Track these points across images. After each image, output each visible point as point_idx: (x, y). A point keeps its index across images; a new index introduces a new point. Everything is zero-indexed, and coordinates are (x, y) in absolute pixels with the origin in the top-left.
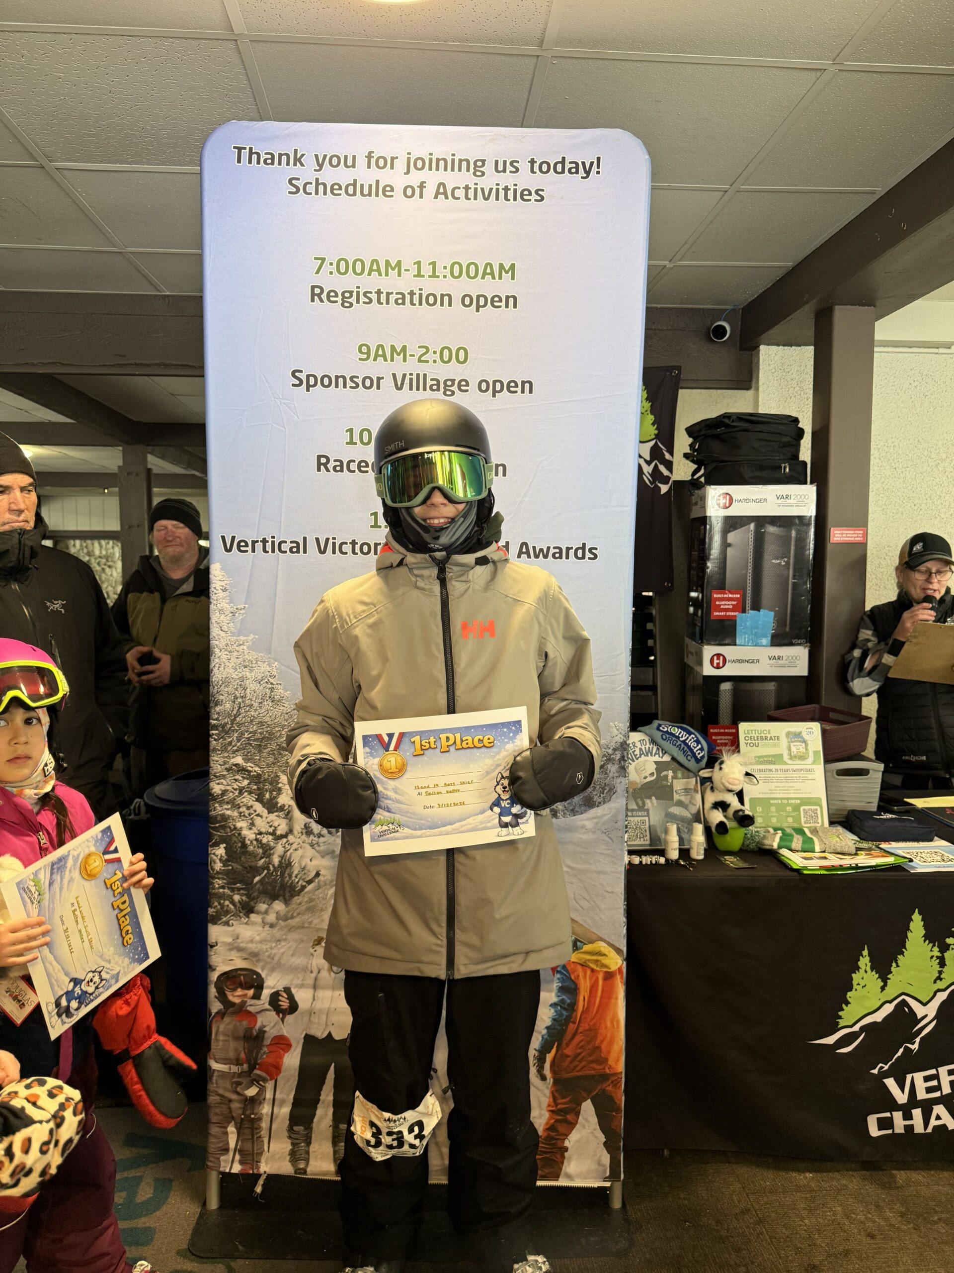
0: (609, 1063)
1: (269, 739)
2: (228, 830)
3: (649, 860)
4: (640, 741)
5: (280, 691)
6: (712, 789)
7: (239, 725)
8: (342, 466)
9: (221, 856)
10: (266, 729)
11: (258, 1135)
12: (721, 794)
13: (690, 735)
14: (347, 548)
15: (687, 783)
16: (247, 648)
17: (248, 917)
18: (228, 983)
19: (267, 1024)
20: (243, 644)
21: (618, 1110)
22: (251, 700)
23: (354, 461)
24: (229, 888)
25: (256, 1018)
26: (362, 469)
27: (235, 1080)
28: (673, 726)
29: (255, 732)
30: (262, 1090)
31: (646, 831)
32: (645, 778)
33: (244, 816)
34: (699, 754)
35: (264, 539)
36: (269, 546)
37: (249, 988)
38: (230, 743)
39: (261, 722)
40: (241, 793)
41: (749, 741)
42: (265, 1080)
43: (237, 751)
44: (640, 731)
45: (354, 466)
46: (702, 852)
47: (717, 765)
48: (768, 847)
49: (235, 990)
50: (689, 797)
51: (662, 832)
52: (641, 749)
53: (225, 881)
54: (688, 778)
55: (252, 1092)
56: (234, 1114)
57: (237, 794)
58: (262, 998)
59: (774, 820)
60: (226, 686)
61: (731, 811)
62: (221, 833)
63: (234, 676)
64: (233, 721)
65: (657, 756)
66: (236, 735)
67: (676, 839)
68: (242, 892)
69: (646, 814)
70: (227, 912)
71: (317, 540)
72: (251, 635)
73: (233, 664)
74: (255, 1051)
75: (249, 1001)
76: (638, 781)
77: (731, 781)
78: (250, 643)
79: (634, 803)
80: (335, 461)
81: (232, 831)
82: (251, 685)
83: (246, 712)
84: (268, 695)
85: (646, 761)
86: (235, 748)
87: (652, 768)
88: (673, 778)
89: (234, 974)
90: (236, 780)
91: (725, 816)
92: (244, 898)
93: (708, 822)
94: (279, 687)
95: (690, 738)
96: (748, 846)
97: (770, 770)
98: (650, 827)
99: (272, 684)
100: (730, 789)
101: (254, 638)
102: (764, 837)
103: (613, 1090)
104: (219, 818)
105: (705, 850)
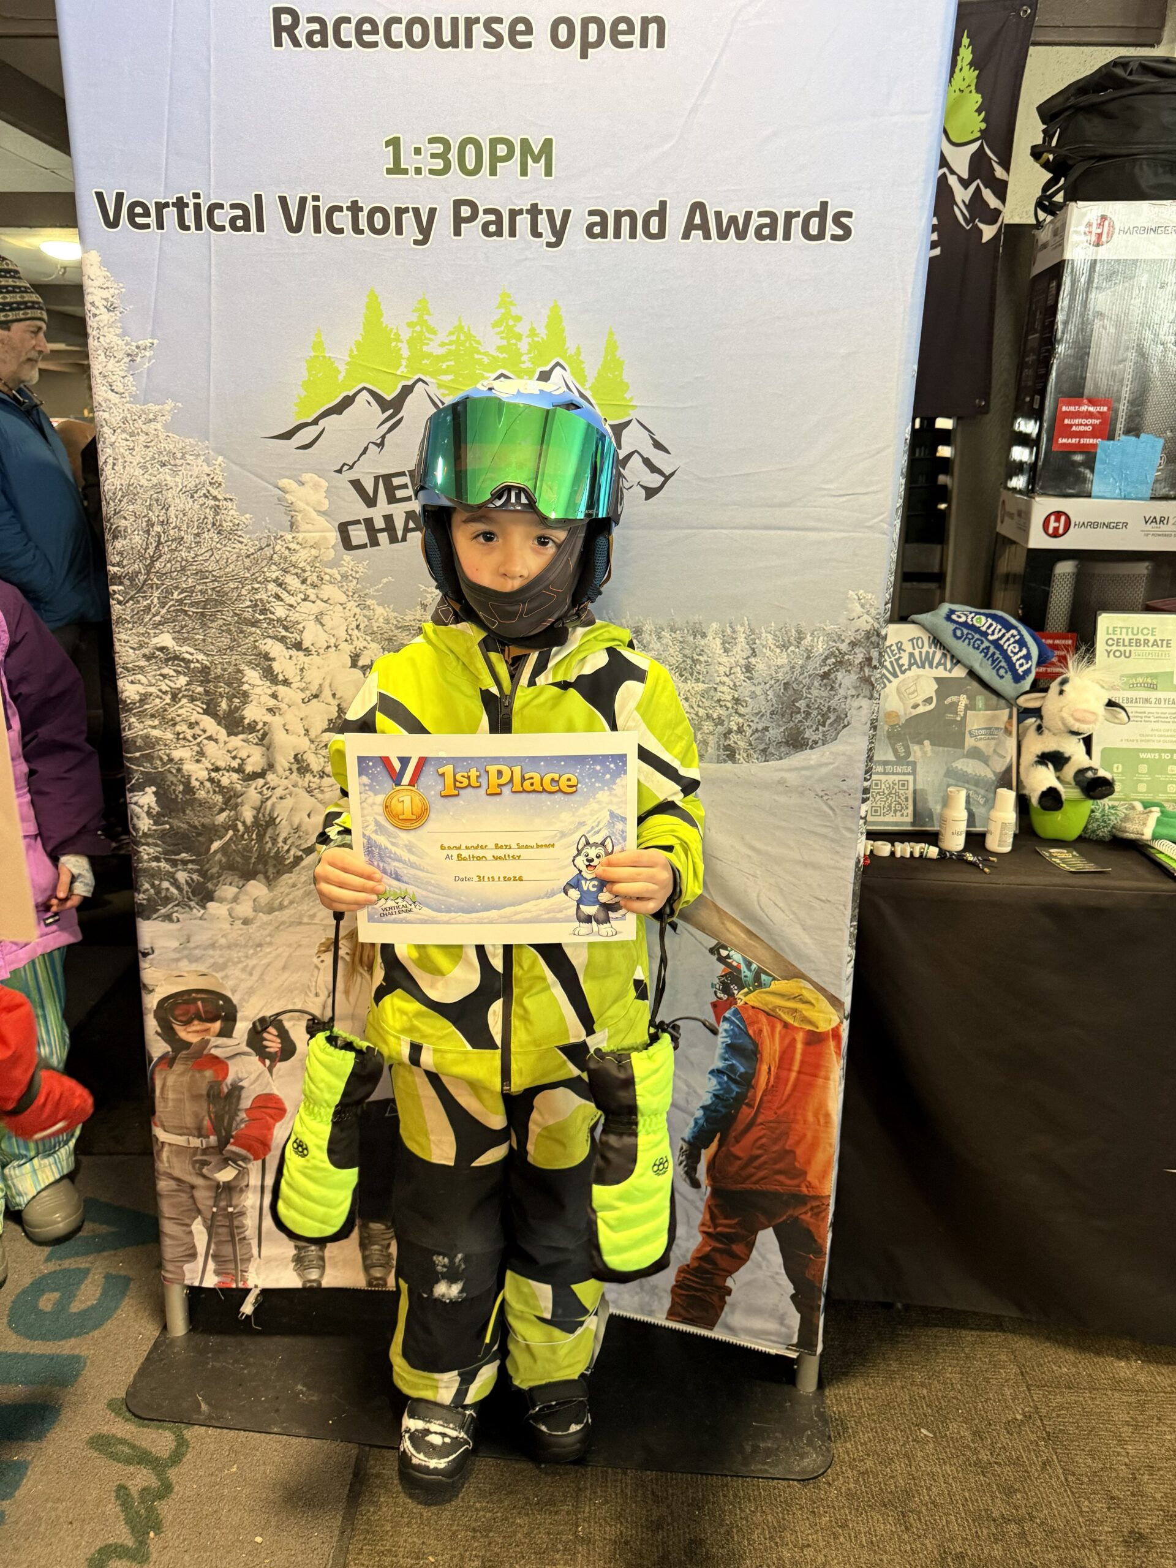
0: (809, 1178)
1: (218, 603)
2: (158, 762)
3: (909, 850)
4: (912, 640)
5: (232, 512)
6: (1039, 728)
7: (161, 575)
8: (323, 31)
9: (149, 807)
10: (211, 585)
11: (242, 1236)
12: (1056, 739)
13: (1008, 631)
14: (342, 220)
15: (993, 718)
16: (165, 426)
17: (204, 907)
18: (177, 1012)
19: (245, 1075)
20: (154, 420)
21: (820, 1251)
22: (180, 530)
23: (347, 20)
24: (167, 860)
25: (227, 1065)
26: (367, 38)
27: (198, 1157)
28: (977, 614)
29: (191, 590)
30: (243, 1173)
31: (907, 799)
32: (915, 706)
33: (184, 738)
34: (1021, 665)
35: (180, 199)
36: (189, 213)
37: (213, 1020)
38: (148, 609)
39: (201, 571)
40: (174, 697)
41: (1114, 648)
42: (245, 1159)
43: (160, 623)
44: (914, 622)
45: (348, 32)
46: (1010, 840)
47: (1054, 687)
48: (1133, 836)
49: (187, 1023)
50: (993, 742)
51: (936, 803)
52: (911, 655)
53: (160, 849)
54: (996, 709)
55: (226, 1175)
56: (200, 1206)
57: (168, 701)
58: (234, 1035)
59: (1142, 787)
60: (132, 502)
61: (1069, 771)
62: (147, 768)
63: (144, 482)
64: (149, 568)
65: (941, 668)
66: (156, 594)
67: (964, 815)
68: (190, 866)
69: (909, 769)
70: (167, 900)
71: (283, 200)
72: (169, 401)
73: (139, 459)
74: (227, 1117)
75: (213, 1039)
76: (902, 713)
77: (1079, 715)
78: (168, 418)
79: (890, 750)
80: (311, 20)
81: (164, 764)
82: (177, 501)
83: (172, 550)
84: (210, 520)
85: (919, 677)
86: (158, 618)
87: (929, 688)
88: (967, 708)
89: (185, 998)
90: (164, 676)
91: (1058, 778)
92: (195, 876)
93: (1024, 787)
94: (229, 504)
95: (1008, 635)
96: (1094, 832)
97: (1147, 700)
98: (915, 792)
99: (215, 498)
100: (1075, 729)
101: (175, 407)
102: (1126, 818)
103: (812, 1221)
104: (139, 742)
105: (1015, 836)
